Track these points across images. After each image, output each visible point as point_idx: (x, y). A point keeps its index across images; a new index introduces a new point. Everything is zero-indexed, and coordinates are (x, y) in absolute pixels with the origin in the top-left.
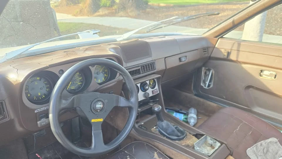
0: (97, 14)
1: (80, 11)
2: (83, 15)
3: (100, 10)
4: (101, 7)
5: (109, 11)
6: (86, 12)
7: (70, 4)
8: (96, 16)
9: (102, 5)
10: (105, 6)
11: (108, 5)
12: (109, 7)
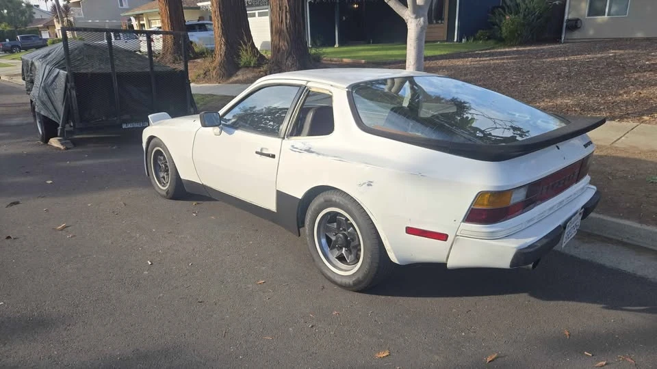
0: (234, 79)
1: (205, 74)
2: (209, 81)
3: (239, 73)
4: (241, 67)
5: (253, 74)
6: (215, 76)
7: (180, 60)
8: (231, 83)
9: (242, 64)
10: (247, 66)
11: (252, 65)
12: (254, 67)
